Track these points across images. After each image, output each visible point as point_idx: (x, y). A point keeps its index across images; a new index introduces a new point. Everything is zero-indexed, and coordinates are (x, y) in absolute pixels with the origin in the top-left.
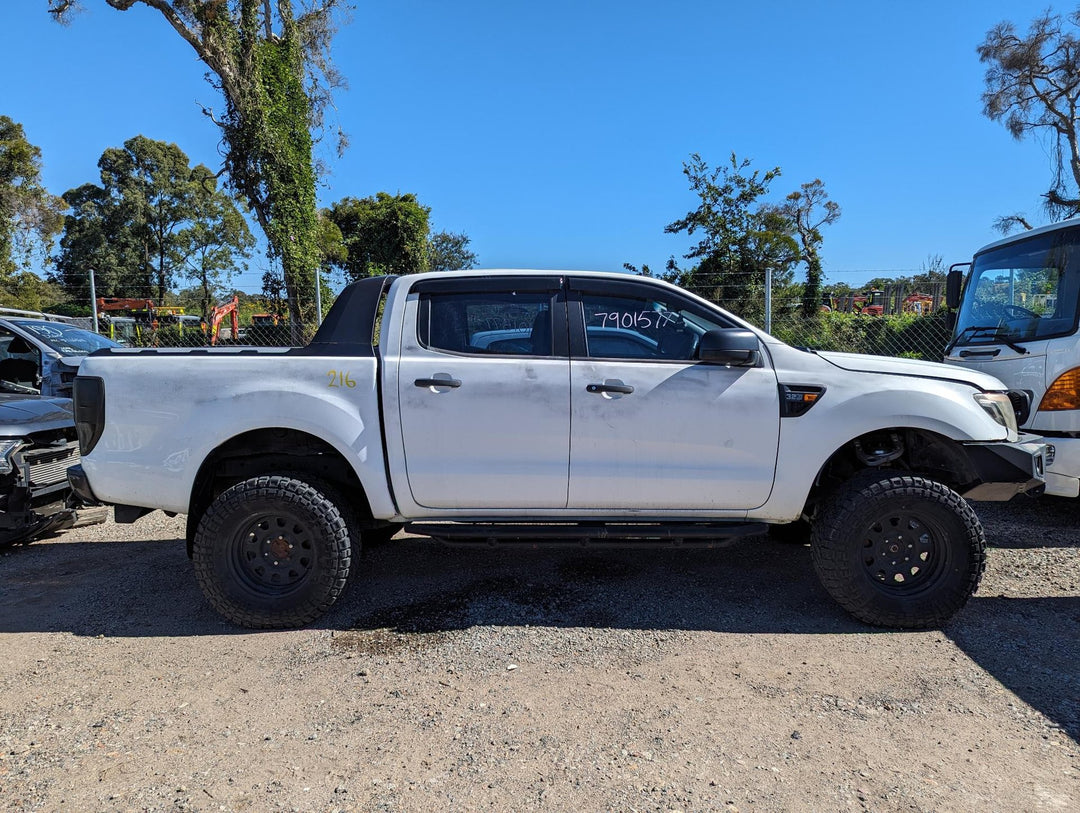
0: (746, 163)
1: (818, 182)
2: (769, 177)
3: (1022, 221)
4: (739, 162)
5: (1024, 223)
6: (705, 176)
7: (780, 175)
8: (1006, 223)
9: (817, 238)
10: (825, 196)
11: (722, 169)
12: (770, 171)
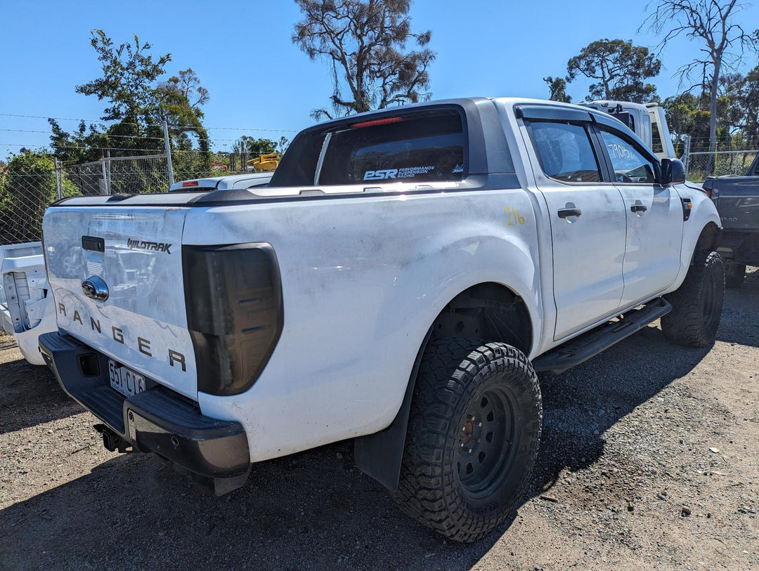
0: (147, 46)
1: (190, 71)
2: (162, 61)
3: (326, 113)
4: (142, 45)
5: (328, 115)
6: (111, 50)
7: (170, 60)
8: (317, 114)
9: (199, 114)
10: (199, 82)
11: (126, 46)
12: (164, 56)
